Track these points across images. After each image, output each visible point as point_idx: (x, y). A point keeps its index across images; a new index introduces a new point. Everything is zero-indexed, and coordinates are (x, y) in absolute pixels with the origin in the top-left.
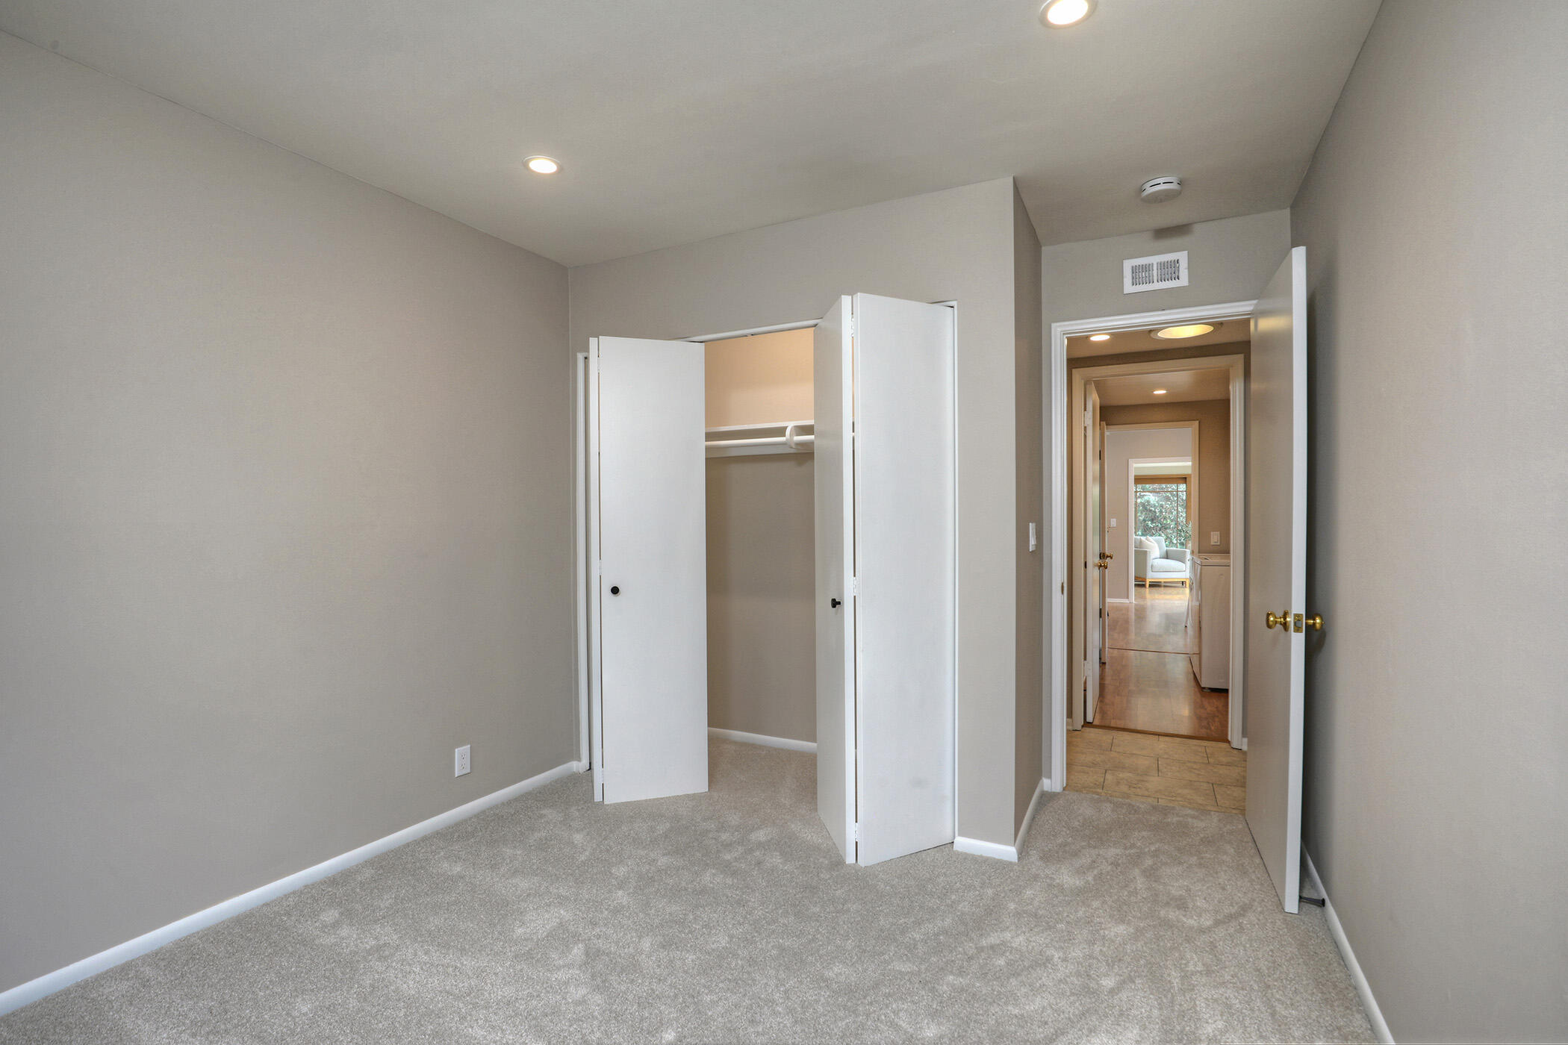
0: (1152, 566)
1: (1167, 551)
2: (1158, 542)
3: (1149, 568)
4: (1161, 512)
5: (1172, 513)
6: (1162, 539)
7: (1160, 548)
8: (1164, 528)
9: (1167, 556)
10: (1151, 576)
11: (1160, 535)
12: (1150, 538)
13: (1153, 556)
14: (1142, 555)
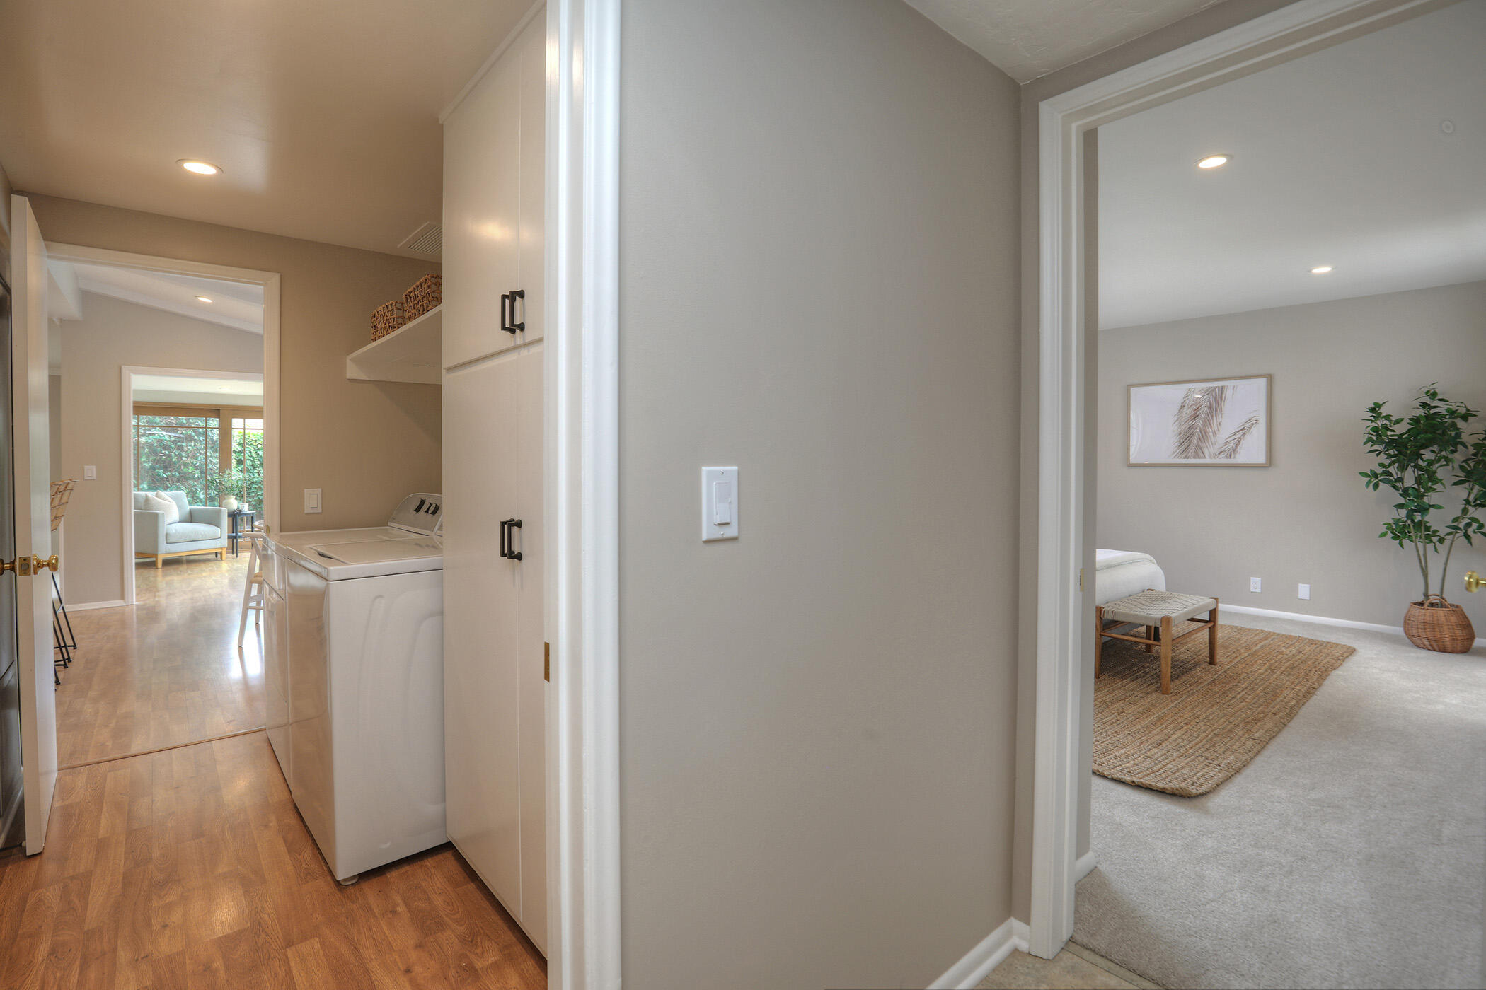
0: (167, 535)
1: (191, 511)
2: (176, 499)
3: (162, 539)
4: (181, 457)
5: (196, 458)
6: (182, 494)
7: (180, 507)
8: (184, 478)
9: (191, 518)
10: (165, 550)
11: (178, 489)
12: (163, 494)
13: (168, 520)
14: (149, 521)
